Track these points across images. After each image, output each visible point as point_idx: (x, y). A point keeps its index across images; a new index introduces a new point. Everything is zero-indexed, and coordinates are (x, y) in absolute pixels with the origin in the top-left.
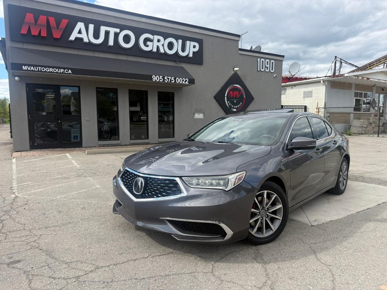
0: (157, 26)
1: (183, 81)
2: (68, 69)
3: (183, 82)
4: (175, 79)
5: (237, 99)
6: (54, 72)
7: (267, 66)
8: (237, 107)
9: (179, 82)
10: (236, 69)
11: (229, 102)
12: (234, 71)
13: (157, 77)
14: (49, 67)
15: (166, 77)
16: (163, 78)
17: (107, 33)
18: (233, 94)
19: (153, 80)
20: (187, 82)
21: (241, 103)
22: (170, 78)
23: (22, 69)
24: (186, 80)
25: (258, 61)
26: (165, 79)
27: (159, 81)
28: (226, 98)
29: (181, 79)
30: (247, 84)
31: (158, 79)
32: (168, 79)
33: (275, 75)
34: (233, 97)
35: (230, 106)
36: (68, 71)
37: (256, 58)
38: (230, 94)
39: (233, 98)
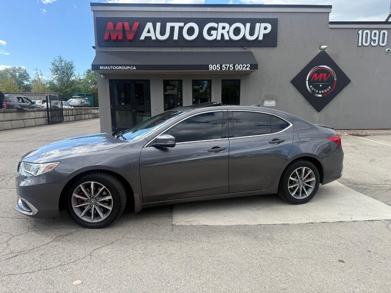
0: (224, 13)
1: (243, 67)
2: (133, 66)
3: (244, 69)
4: (234, 66)
5: (324, 82)
6: (122, 70)
7: (373, 38)
8: (323, 92)
9: (239, 69)
10: (323, 47)
11: (311, 86)
12: (320, 49)
13: (214, 66)
14: (119, 65)
15: (223, 65)
16: (221, 66)
17: (172, 28)
18: (319, 77)
19: (210, 69)
20: (249, 68)
21: (330, 87)
22: (228, 65)
23: (99, 69)
24: (247, 65)
25: (359, 34)
26: (223, 67)
27: (216, 69)
28: (307, 82)
29: (241, 66)
30: (340, 64)
31: (214, 68)
32: (226, 67)
33: (387, 50)
34: (318, 79)
35: (312, 91)
36: (133, 68)
37: (357, 30)
38: (313, 76)
39: (318, 81)
